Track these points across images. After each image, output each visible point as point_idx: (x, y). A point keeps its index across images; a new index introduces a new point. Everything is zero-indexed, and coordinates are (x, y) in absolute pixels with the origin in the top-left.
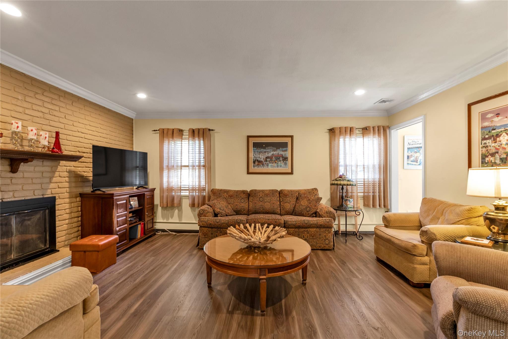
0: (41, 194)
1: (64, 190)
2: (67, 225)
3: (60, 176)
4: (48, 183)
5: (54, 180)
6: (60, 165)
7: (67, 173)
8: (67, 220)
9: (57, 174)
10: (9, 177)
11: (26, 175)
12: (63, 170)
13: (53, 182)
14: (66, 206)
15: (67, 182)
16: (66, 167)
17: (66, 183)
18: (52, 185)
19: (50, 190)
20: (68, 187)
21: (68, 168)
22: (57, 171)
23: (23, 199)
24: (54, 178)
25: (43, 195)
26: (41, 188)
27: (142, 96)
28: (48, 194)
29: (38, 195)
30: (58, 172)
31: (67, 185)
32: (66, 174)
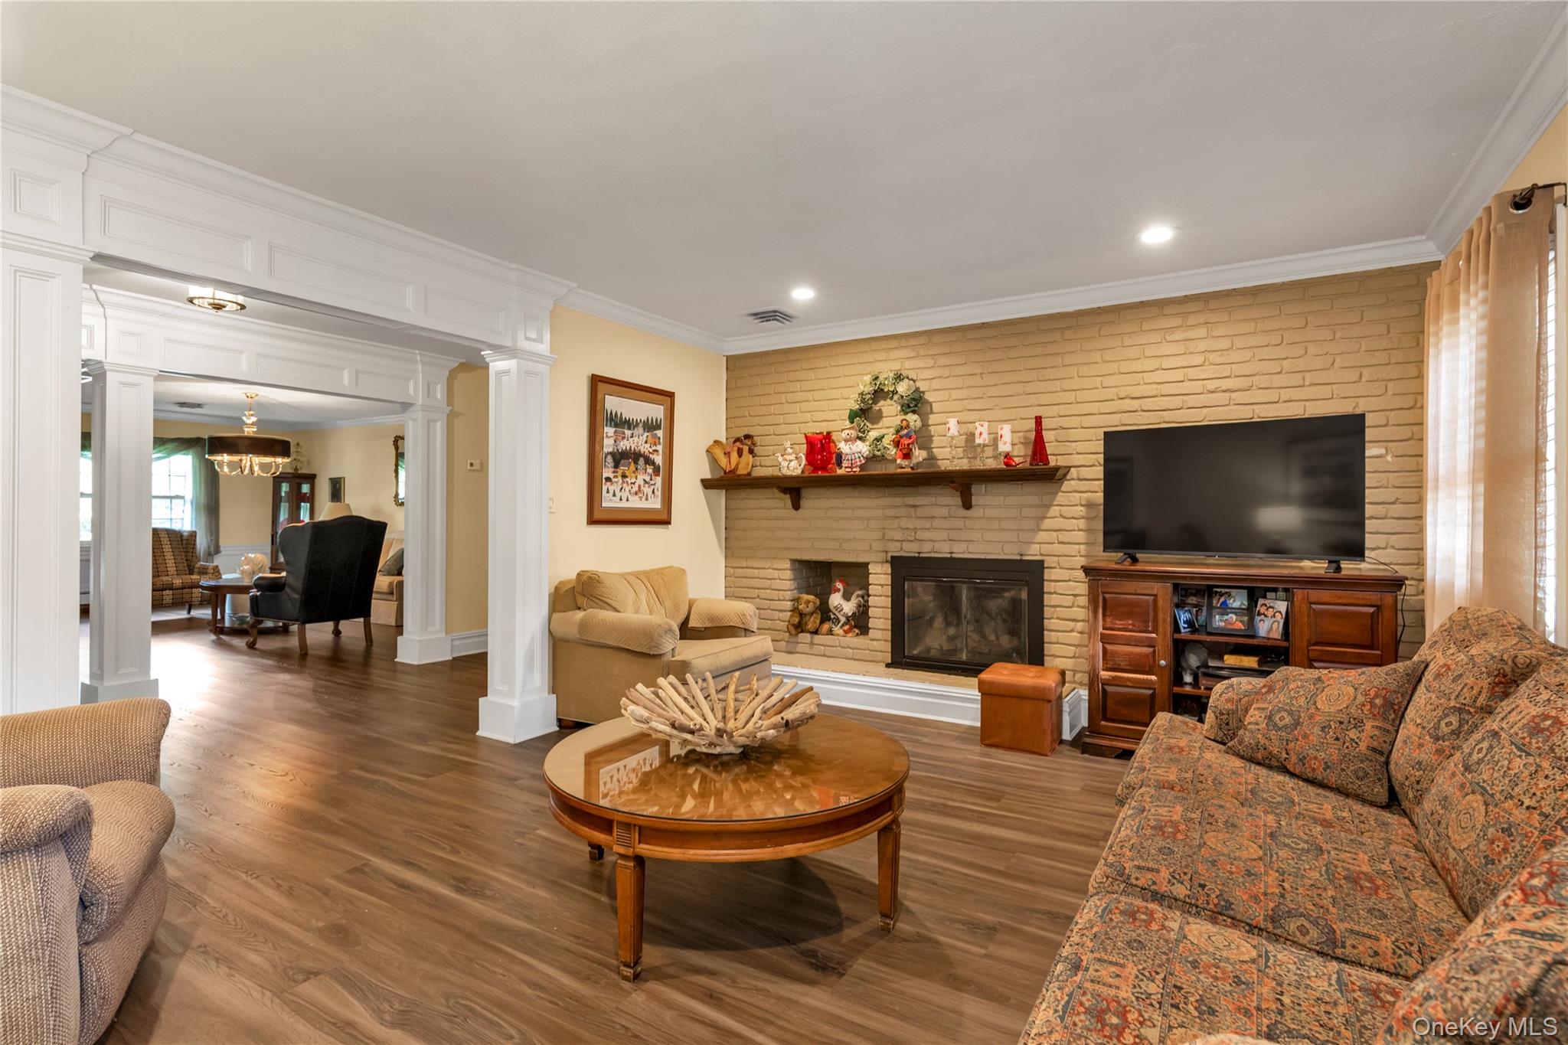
0: (1016, 552)
1: (1072, 549)
2: (1079, 635)
3: (1062, 516)
4: (1033, 530)
5: (1047, 523)
6: (1062, 489)
7: (1082, 508)
8: (1081, 623)
9: (1054, 511)
10: (961, 515)
11: (989, 513)
12: (1069, 501)
13: (1043, 528)
14: (1076, 588)
15: (1081, 530)
16: (1077, 495)
17: (1081, 533)
18: (1041, 536)
19: (1038, 546)
20: (1083, 541)
21: (1085, 495)
22: (1055, 503)
23: (983, 557)
24: (1046, 521)
25: (1021, 555)
26: (1016, 540)
27: (1157, 235)
28: (1033, 553)
29: (1009, 553)
30: (1057, 505)
31: (1081, 537)
32: (1080, 511)
